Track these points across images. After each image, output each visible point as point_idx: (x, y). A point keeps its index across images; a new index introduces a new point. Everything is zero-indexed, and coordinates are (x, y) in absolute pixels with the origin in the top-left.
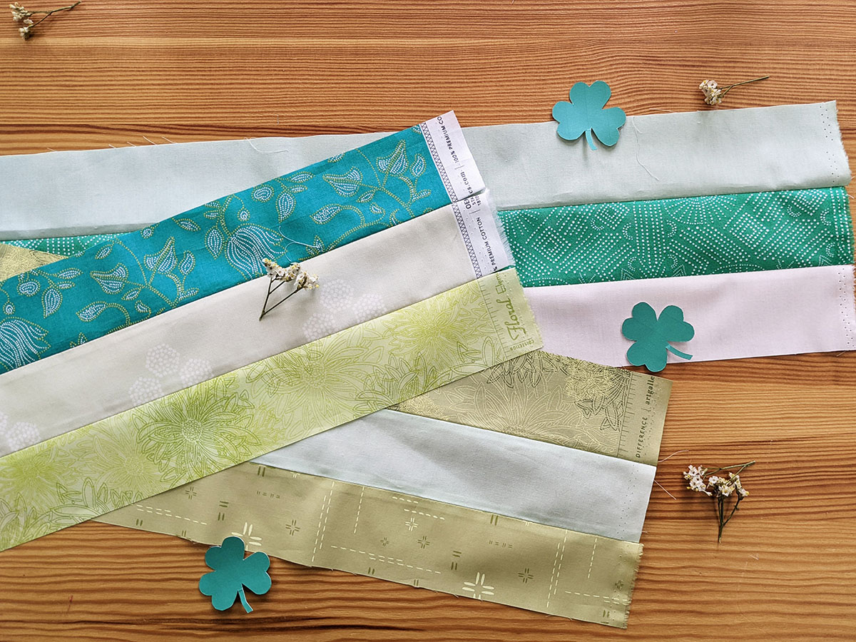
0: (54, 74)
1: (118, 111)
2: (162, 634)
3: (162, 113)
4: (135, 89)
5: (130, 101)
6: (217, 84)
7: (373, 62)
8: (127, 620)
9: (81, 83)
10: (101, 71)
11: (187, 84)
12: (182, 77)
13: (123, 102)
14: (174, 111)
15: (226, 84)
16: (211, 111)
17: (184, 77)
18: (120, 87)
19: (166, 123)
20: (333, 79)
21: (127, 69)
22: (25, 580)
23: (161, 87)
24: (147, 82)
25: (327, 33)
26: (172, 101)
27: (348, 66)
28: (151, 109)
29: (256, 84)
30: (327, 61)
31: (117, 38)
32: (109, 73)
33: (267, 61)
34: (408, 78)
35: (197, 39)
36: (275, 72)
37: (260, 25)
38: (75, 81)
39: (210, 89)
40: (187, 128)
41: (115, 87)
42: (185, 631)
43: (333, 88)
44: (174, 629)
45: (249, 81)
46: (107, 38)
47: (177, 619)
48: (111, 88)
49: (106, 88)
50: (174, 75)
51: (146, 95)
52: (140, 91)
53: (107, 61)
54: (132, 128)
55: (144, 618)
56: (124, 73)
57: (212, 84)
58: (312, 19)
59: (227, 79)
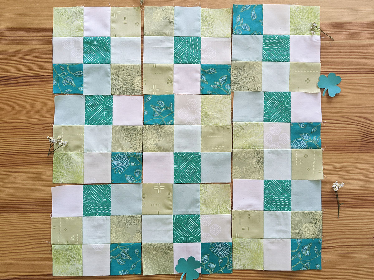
0: (359, 53)
9: (369, 56)
22: (357, 231)
38: (366, 55)
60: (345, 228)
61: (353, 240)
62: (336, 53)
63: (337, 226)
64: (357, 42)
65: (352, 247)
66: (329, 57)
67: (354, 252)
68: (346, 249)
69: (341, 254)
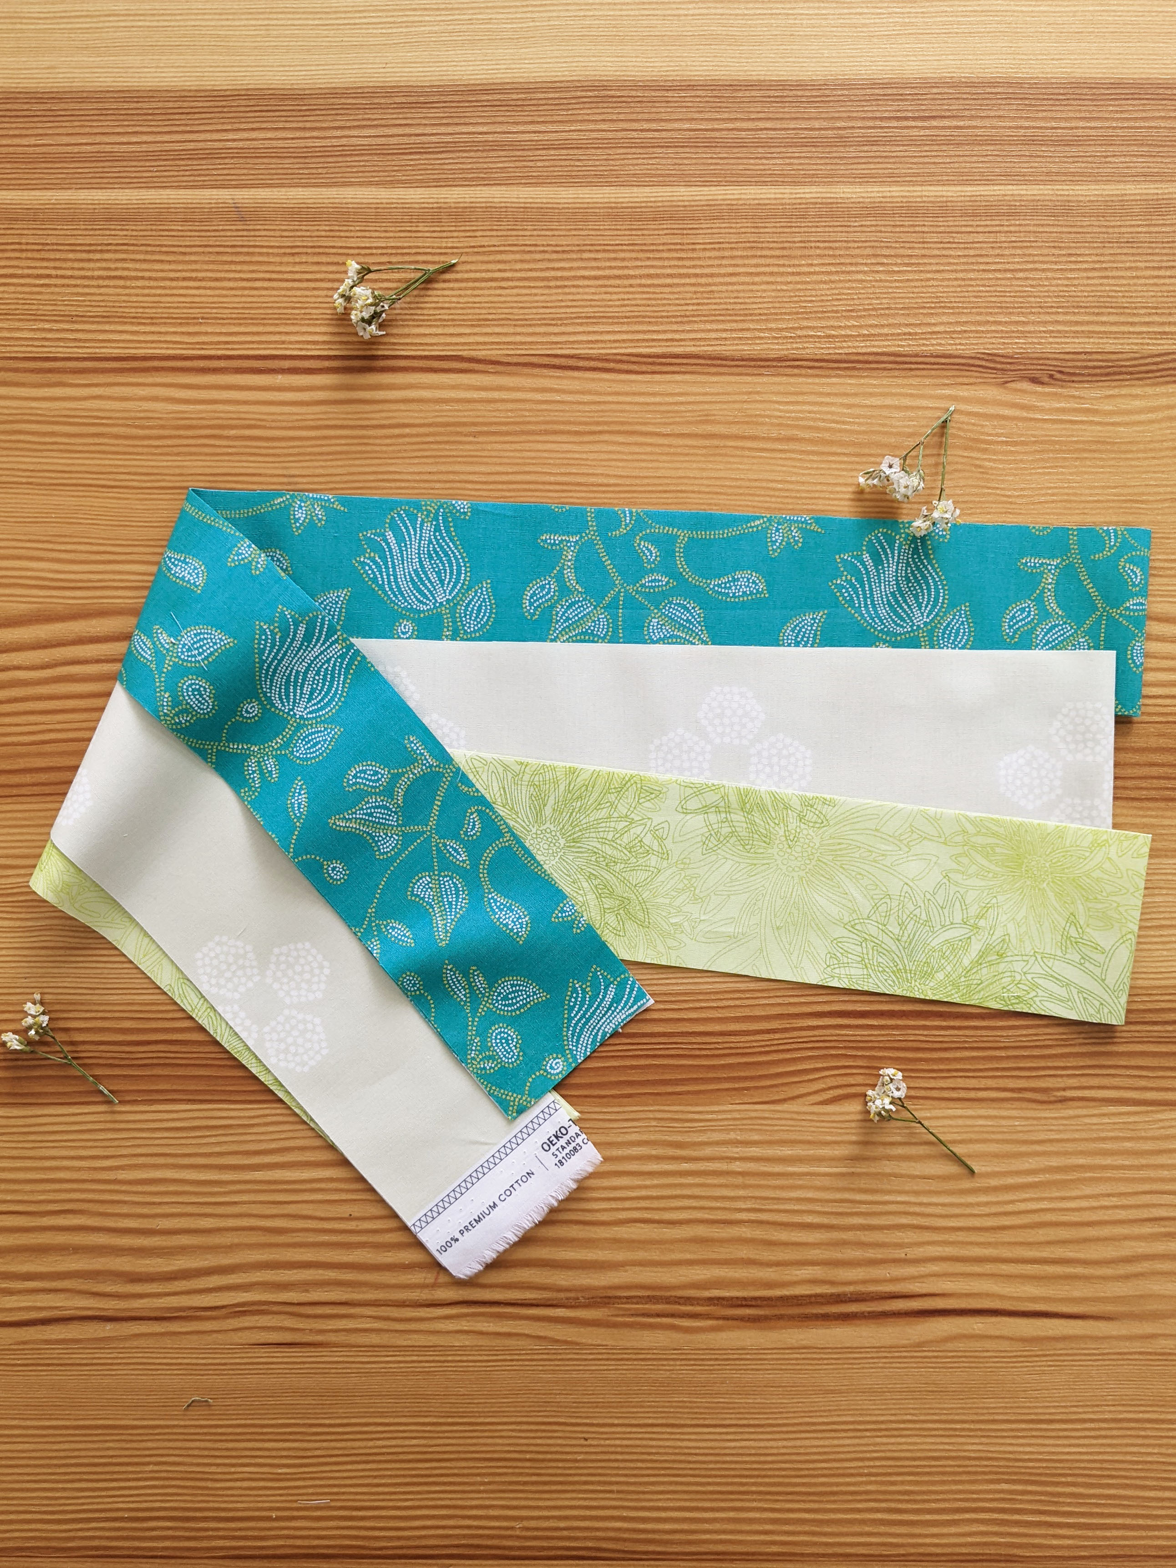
1: (519, 330)
2: (615, 1325)
3: (602, 333)
4: (550, 287)
5: (541, 311)
6: (707, 275)
7: (1006, 229)
8: (549, 1299)
10: (484, 253)
11: (649, 276)
12: (639, 263)
13: (526, 311)
14: (625, 328)
15: (724, 275)
16: (696, 327)
17: (643, 264)
18: (521, 284)
19: (608, 351)
20: (930, 264)
21: (532, 249)
22: (352, 1225)
23: (600, 282)
24: (572, 273)
25: (918, 175)
26: (624, 309)
27: (959, 238)
28: (581, 324)
29: (782, 274)
30: (917, 229)
31: (514, 188)
32: (499, 257)
33: (802, 230)
34: (1073, 259)
35: (668, 189)
36: (818, 252)
37: (788, 161)
39: (694, 285)
40: (650, 360)
41: (511, 284)
42: (658, 1320)
43: (928, 280)
44: (637, 1315)
45: (767, 269)
46: (494, 188)
47: (643, 1297)
48: (504, 284)
49: (494, 284)
50: (623, 259)
51: (571, 297)
52: (560, 291)
53: (494, 233)
54: (546, 361)
55: (580, 1295)
56: (527, 257)
57: (696, 275)
58: (888, 148)
59: (726, 266)
60: (285, 1212)
61: (331, 1274)
62: (265, 259)
63: (245, 1198)
64: (384, 195)
65: (319, 1310)
66: (229, 280)
67: (332, 1338)
68: (289, 1322)
69: (262, 1351)
